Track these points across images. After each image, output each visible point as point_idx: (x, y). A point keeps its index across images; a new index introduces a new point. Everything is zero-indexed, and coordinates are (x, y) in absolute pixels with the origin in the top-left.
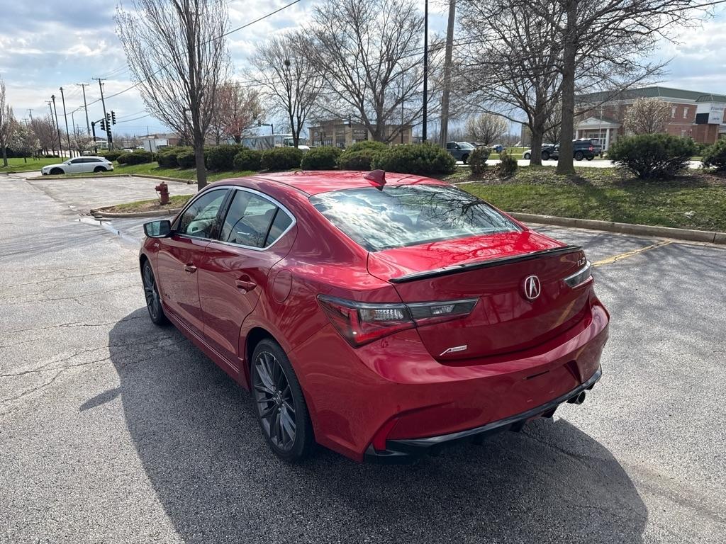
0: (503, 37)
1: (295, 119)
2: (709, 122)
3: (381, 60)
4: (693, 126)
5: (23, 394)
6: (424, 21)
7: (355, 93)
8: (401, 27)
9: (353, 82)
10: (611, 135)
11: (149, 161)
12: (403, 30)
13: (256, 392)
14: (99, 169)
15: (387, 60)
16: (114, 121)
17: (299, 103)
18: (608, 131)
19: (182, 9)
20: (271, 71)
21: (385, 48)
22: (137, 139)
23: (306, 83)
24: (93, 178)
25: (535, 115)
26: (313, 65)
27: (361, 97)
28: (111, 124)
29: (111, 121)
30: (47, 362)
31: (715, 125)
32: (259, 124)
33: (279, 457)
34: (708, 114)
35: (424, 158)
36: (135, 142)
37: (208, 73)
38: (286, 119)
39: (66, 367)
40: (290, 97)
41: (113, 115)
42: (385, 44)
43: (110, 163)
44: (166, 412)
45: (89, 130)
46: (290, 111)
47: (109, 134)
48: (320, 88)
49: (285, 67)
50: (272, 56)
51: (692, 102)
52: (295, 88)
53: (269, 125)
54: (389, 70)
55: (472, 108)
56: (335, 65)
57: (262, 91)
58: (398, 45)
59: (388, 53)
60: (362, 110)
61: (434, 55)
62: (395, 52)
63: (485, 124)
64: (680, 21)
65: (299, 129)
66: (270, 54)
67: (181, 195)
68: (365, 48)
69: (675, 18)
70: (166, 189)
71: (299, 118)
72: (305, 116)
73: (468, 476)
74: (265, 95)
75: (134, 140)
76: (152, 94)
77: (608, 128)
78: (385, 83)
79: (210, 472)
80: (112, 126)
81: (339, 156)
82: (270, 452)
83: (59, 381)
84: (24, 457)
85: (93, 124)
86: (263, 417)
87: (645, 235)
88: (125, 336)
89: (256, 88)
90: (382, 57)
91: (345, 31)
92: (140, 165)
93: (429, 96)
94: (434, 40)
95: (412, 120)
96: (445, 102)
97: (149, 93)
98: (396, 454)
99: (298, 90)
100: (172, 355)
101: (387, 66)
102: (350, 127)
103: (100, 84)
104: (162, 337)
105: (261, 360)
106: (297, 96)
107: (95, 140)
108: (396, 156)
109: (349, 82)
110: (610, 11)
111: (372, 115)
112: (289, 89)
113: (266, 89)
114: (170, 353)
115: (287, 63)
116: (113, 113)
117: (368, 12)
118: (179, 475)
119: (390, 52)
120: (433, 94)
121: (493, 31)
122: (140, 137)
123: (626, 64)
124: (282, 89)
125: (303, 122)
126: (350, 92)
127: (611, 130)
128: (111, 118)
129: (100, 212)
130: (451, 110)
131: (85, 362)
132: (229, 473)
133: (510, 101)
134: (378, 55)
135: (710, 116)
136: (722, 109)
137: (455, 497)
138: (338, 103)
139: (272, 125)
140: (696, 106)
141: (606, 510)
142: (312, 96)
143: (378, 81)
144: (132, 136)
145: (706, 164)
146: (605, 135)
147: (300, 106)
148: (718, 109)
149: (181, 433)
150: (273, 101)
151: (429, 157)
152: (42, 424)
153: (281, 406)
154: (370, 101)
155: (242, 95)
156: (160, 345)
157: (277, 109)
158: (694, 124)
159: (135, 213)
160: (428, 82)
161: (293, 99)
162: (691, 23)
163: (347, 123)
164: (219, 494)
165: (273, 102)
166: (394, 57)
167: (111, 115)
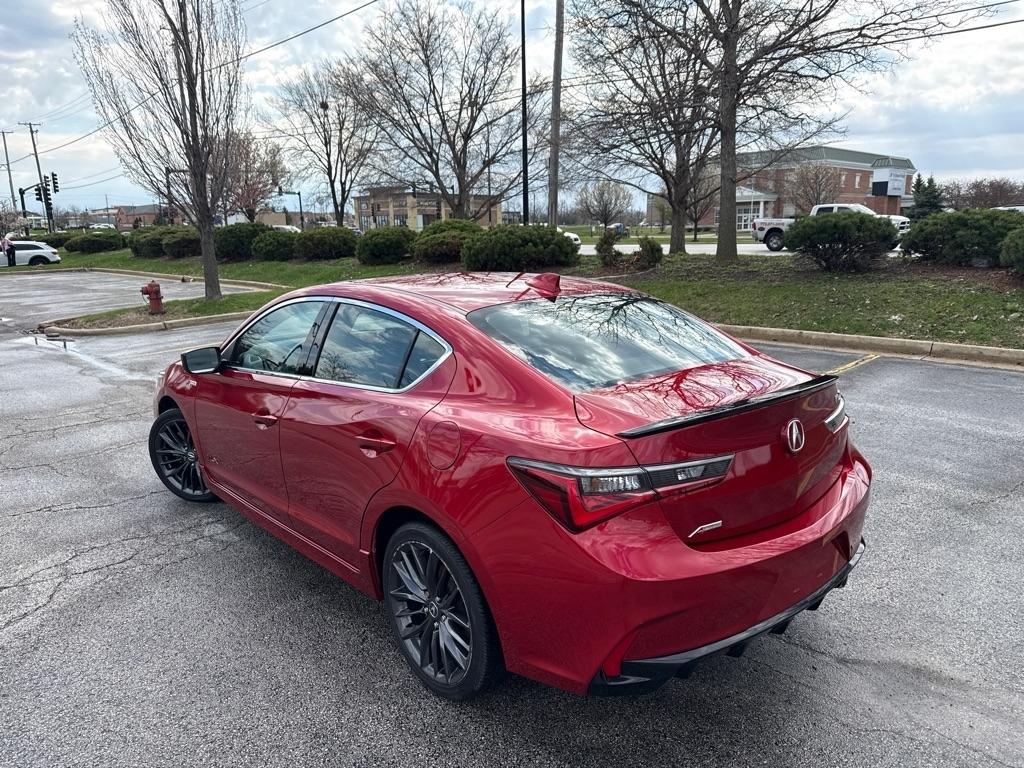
0: (631, 77)
1: (338, 186)
2: (889, 193)
3: (462, 105)
4: (868, 198)
5: (7, 624)
6: (520, 52)
7: (425, 149)
8: (489, 59)
9: (423, 135)
10: (765, 209)
11: (116, 247)
12: (490, 64)
13: (393, 601)
14: (38, 261)
15: (469, 105)
16: (55, 187)
17: (342, 163)
18: (762, 204)
19: (178, 26)
20: (301, 116)
21: (466, 89)
22: (90, 213)
23: (353, 134)
24: (28, 274)
25: (676, 184)
26: (364, 109)
27: (435, 156)
28: (51, 192)
29: (51, 187)
30: (33, 570)
31: (895, 197)
32: (281, 193)
33: (438, 694)
34: (887, 183)
35: (535, 245)
36: (87, 218)
37: (218, 120)
38: (324, 185)
39: (66, 575)
40: (329, 155)
41: (54, 179)
42: (467, 82)
43: (55, 250)
44: (246, 637)
45: (14, 201)
46: (330, 174)
47: (49, 206)
48: (374, 141)
49: (321, 111)
50: (301, 97)
51: (867, 166)
52: (337, 141)
53: (294, 193)
54: (473, 119)
55: (590, 175)
56: (396, 110)
57: (288, 145)
58: (485, 85)
59: (471, 96)
60: (436, 174)
61: (535, 100)
62: (481, 94)
63: (602, 194)
64: (864, 62)
65: (344, 200)
66: (298, 92)
67: (180, 299)
68: (439, 86)
69: (859, 59)
70: (158, 292)
71: (343, 184)
72: (352, 182)
73: (709, 700)
74: (292, 151)
75: (85, 215)
76: (133, 150)
77: (762, 200)
78: (467, 137)
79: (340, 726)
80: (53, 196)
81: (412, 240)
82: (421, 687)
83: (61, 599)
84: (37, 726)
85: (22, 192)
86: (406, 638)
87: (843, 347)
88: (148, 521)
89: (277, 141)
90: (463, 101)
91: (409, 63)
92: (102, 254)
93: (529, 157)
94: (534, 79)
95: (507, 189)
96: (553, 164)
97: (128, 149)
98: (632, 680)
99: (340, 144)
100: (231, 549)
101: (469, 114)
102: (414, 197)
103: (32, 132)
104: (205, 521)
105: (404, 554)
106: (339, 152)
107: (25, 216)
108: (497, 242)
109: (417, 134)
110: (780, 49)
111: (452, 183)
112: (327, 143)
113: (294, 142)
114: (227, 545)
115: (324, 106)
116: (53, 175)
117: (442, 36)
118: (295, 735)
119: (475, 93)
120: (535, 153)
121: (617, 68)
122: (94, 211)
123: (803, 120)
124: (317, 143)
125: (349, 191)
126: (419, 148)
127: (766, 203)
128: (51, 183)
129: (54, 328)
130: (561, 176)
131: (95, 566)
132: (370, 726)
133: (641, 165)
134: (457, 98)
135: (889, 185)
136: (903, 176)
137: (700, 733)
138: (402, 165)
139: (299, 194)
140: (872, 173)
141: (900, 733)
142: (362, 153)
143: (458, 134)
144: (82, 210)
145: (907, 252)
146: (758, 210)
147: (344, 168)
148: (898, 176)
149: (279, 668)
150: (304, 159)
151: (542, 244)
152: (52, 672)
153: (438, 620)
154: (449, 163)
155: (256, 149)
156: (206, 533)
157: (310, 171)
158: (869, 195)
159: (110, 328)
160: (529, 137)
161: (333, 158)
162: (878, 66)
163: (411, 191)
164: (364, 759)
165: (304, 162)
166: (480, 101)
167: (50, 178)
